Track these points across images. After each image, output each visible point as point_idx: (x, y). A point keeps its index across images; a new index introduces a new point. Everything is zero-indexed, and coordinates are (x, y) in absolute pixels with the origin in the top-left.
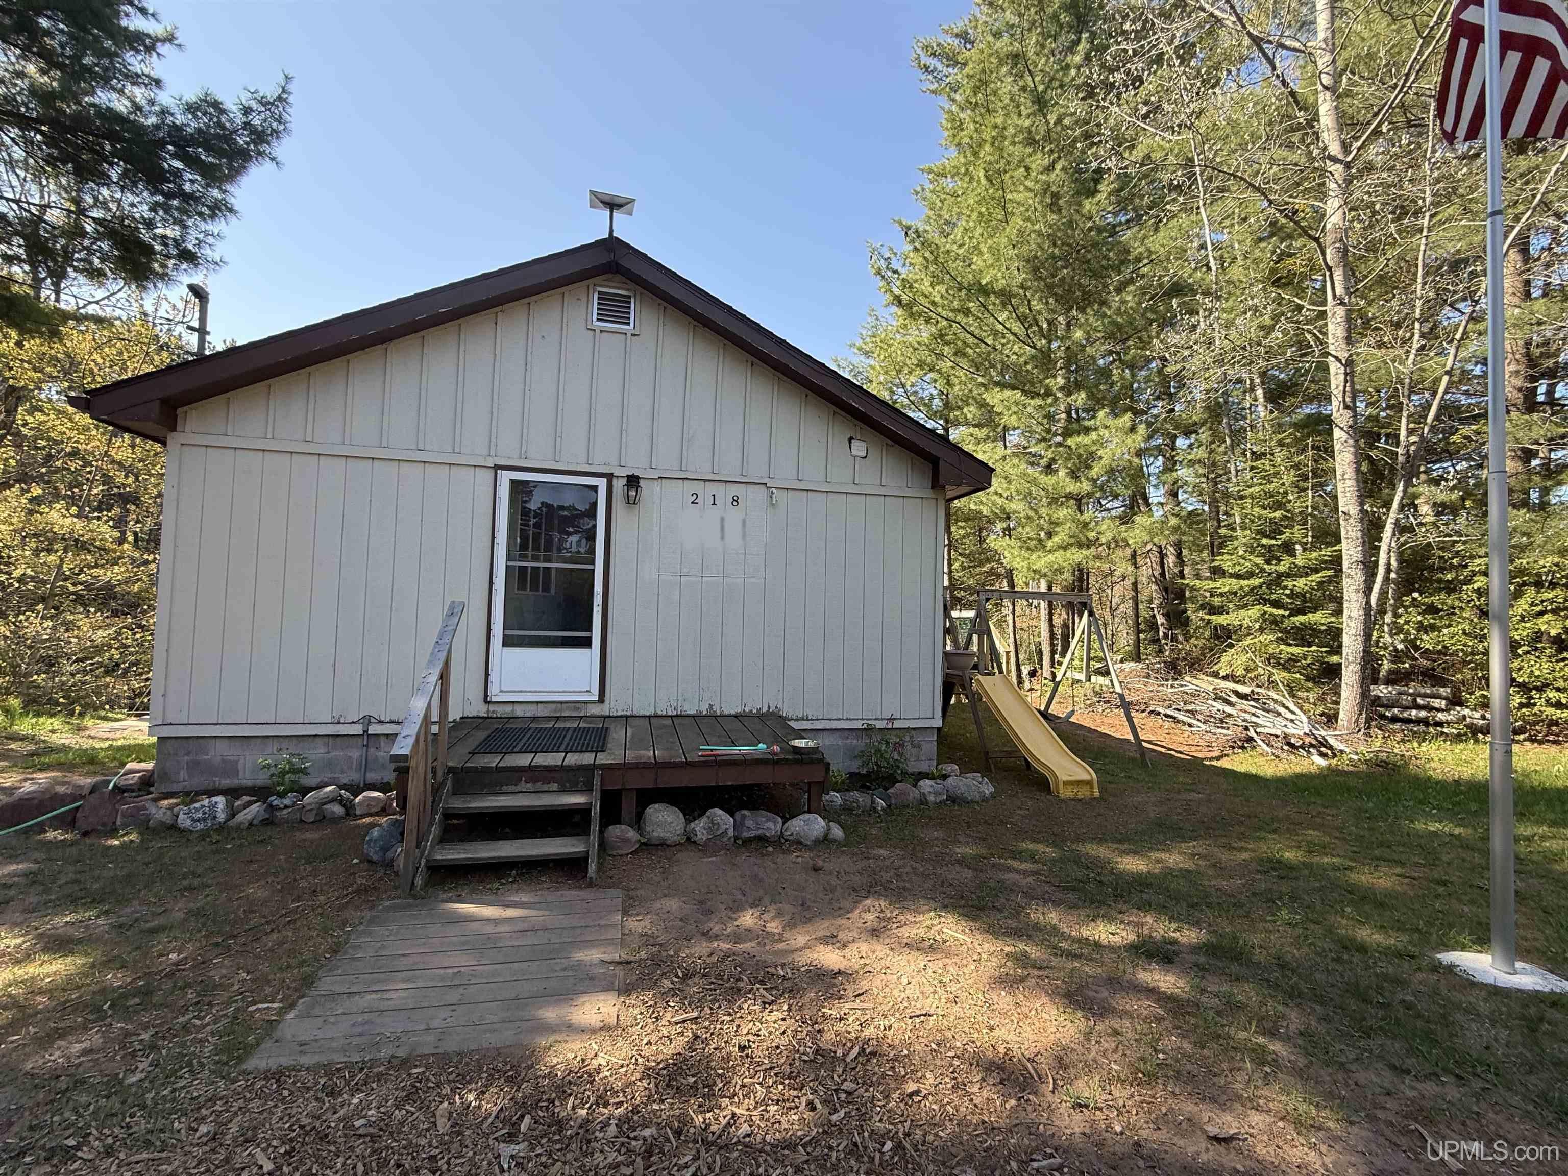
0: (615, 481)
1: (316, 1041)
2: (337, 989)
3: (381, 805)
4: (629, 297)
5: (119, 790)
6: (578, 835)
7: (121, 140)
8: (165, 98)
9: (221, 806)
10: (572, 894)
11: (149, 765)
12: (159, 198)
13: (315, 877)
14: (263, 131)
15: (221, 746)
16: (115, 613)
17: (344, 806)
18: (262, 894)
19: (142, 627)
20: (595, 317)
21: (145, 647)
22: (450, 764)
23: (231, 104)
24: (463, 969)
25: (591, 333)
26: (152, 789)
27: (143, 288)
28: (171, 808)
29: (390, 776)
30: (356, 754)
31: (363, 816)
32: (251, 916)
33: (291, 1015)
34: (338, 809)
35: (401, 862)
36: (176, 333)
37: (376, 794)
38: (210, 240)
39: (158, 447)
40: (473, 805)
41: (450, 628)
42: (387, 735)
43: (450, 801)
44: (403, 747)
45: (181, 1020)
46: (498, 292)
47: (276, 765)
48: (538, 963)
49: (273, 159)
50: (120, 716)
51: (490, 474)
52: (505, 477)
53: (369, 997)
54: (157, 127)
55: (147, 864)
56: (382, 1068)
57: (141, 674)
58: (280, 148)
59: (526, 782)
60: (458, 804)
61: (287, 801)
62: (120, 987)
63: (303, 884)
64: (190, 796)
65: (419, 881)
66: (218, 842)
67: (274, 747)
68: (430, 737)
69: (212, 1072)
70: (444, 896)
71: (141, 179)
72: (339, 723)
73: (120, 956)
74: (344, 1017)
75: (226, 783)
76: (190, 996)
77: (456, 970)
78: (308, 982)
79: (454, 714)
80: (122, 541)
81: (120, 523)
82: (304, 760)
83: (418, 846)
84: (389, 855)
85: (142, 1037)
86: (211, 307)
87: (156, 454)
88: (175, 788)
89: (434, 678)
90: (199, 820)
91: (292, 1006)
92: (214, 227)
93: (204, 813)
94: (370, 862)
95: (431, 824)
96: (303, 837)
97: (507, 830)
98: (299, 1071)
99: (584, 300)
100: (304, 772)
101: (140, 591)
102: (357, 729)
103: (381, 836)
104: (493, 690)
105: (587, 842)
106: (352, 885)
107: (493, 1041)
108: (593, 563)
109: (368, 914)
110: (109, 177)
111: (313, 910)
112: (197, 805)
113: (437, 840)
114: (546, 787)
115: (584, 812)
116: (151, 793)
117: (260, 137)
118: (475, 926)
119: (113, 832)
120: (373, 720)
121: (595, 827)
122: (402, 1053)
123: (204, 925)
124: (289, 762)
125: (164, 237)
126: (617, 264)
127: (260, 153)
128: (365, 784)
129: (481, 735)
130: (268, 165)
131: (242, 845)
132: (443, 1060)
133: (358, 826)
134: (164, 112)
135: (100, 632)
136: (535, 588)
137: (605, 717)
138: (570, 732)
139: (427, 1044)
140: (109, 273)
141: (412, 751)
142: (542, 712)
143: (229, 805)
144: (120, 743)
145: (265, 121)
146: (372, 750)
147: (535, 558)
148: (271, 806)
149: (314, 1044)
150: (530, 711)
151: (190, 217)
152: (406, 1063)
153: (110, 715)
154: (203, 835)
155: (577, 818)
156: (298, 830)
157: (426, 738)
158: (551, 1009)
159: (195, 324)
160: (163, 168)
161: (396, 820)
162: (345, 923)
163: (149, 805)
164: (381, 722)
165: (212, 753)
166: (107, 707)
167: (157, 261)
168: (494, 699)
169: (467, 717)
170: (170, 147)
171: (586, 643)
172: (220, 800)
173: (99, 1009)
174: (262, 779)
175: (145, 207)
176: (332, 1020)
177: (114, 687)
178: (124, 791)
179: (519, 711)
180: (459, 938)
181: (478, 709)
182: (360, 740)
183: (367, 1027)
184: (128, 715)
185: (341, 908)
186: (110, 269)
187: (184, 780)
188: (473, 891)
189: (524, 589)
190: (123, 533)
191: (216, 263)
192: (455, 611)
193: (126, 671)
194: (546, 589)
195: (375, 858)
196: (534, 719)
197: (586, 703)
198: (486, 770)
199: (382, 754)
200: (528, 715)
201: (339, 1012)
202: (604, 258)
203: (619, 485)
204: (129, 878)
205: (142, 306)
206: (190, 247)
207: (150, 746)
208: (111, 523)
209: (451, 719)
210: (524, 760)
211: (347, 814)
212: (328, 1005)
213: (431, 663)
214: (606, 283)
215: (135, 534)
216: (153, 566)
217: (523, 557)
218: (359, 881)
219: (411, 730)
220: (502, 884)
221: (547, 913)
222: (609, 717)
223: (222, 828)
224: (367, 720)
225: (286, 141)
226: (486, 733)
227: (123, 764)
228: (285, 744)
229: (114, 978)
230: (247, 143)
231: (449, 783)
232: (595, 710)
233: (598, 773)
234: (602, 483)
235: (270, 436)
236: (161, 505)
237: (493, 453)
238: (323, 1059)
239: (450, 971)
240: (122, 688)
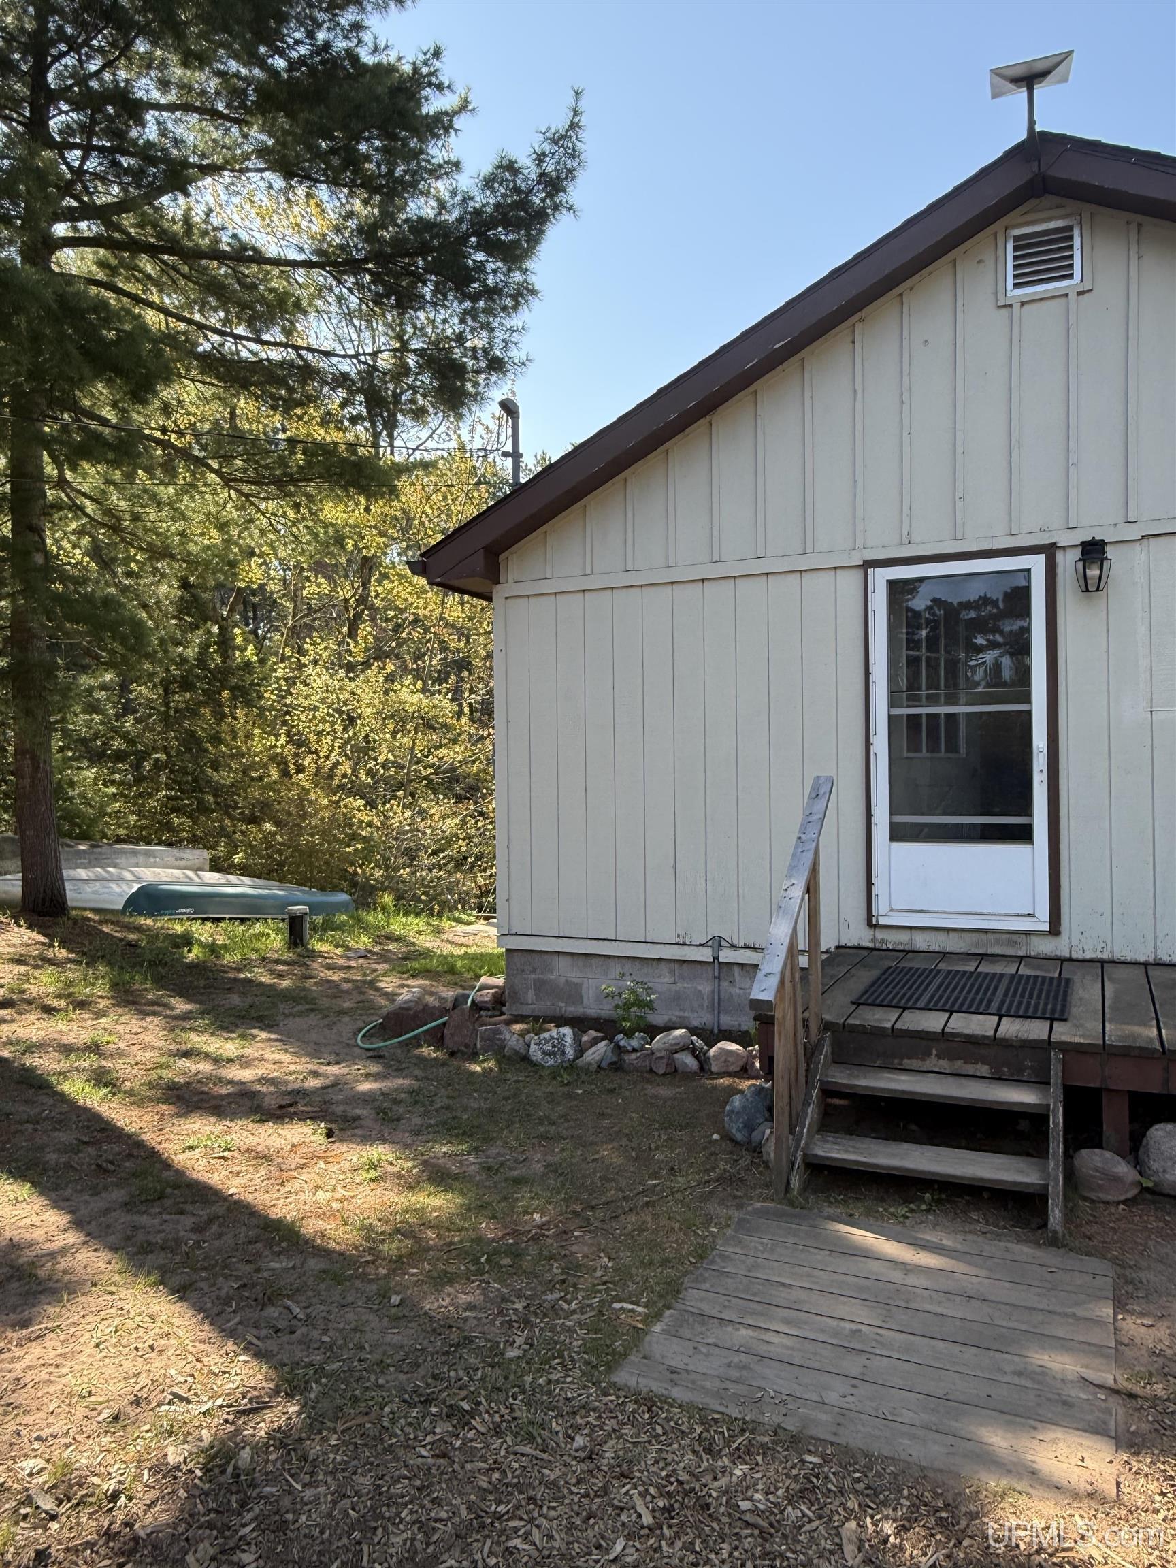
0: (1060, 556)
1: (688, 1372)
2: (706, 1308)
3: (741, 1063)
4: (1071, 228)
5: (477, 1007)
6: (1029, 1155)
7: (431, 250)
8: (466, 181)
9: (569, 1040)
10: (1024, 1251)
11: (499, 981)
12: (467, 304)
13: (672, 1149)
14: (558, 177)
15: (563, 963)
16: (460, 799)
17: (697, 1057)
18: (617, 1160)
19: (481, 814)
20: (1010, 281)
21: (487, 837)
22: (827, 1017)
23: (525, 161)
24: (864, 1328)
25: (1004, 311)
26: (504, 1009)
27: (460, 417)
28: (522, 1034)
29: (747, 1023)
30: (705, 987)
31: (720, 1075)
32: (608, 1185)
33: (658, 1328)
34: (689, 1061)
35: (770, 1151)
36: (490, 460)
37: (733, 1047)
38: (516, 336)
39: (485, 603)
40: (863, 1082)
41: (814, 818)
42: (742, 965)
43: (830, 1072)
44: (764, 989)
45: (549, 1297)
46: (854, 293)
47: (620, 995)
48: (974, 1350)
49: (569, 209)
50: (472, 919)
51: (855, 577)
52: (880, 578)
53: (744, 1332)
54: (460, 220)
55: (506, 1099)
56: (766, 1439)
57: (485, 870)
58: (575, 193)
59: (939, 1057)
60: (842, 1077)
61: (634, 1043)
62: (493, 1240)
63: (659, 1156)
64: (539, 1022)
65: (795, 1181)
66: (568, 1084)
67: (615, 970)
68: (797, 975)
69: (583, 1373)
70: (831, 1211)
71: (451, 289)
72: (684, 944)
73: (489, 1204)
74: (717, 1351)
75: (571, 1010)
76: (556, 1271)
77: (854, 1327)
78: (672, 1290)
79: (828, 942)
80: (459, 715)
81: (456, 694)
82: (649, 990)
83: (792, 1131)
84: (756, 1135)
85: (516, 1306)
86: (521, 422)
87: (483, 609)
88: (526, 1010)
89: (798, 892)
90: (549, 1054)
91: (658, 1316)
92: (516, 320)
93: (554, 1046)
94: (733, 1140)
95: (806, 1103)
96: (654, 1091)
97: (913, 1127)
98: (672, 1406)
99: (990, 262)
100: (650, 1005)
101: (480, 771)
102: (705, 955)
103: (744, 1107)
104: (880, 907)
105: (1044, 1170)
106: (713, 1169)
107: (914, 1454)
108: (1027, 698)
109: (736, 1214)
110: (423, 297)
111: (673, 1194)
112: (546, 1035)
113: (815, 1128)
114: (970, 1069)
115: (1037, 1119)
116: (502, 1014)
117: (554, 185)
118: (874, 1266)
119: (474, 1056)
120: (723, 943)
121: (1056, 1147)
122: (791, 1425)
123: (563, 1185)
124: (633, 992)
125: (474, 349)
126: (1044, 179)
127: (556, 207)
128: (720, 1031)
129: (865, 977)
130: (564, 217)
131: (592, 1092)
132: (846, 1457)
133: (715, 1088)
134: (467, 198)
135: (448, 821)
136: (934, 747)
137: (1062, 960)
138: (1005, 982)
139: (822, 1424)
140: (431, 410)
141: (776, 997)
142: (957, 944)
143: (577, 1039)
144: (472, 950)
145: (558, 163)
146: (725, 984)
147: (932, 700)
148: (618, 1047)
149: (684, 1375)
150: (937, 943)
151: (495, 316)
152: (796, 1442)
153: (463, 916)
154: (555, 1073)
155: (1024, 1125)
156: (649, 1082)
157: (795, 977)
158: (1000, 1432)
159: (508, 448)
160: (467, 267)
161: (762, 1089)
162: (708, 1220)
163: (503, 1028)
164: (733, 946)
165: (556, 973)
166: (460, 907)
167: (470, 380)
168: (882, 921)
169: (845, 947)
170: (473, 239)
171: (1024, 835)
172: (567, 1031)
173: (476, 1261)
174: (605, 1010)
175: (456, 320)
176: (704, 1350)
177: (464, 885)
178: (481, 1009)
179: (921, 942)
180: (857, 1280)
181: (859, 935)
182: (709, 968)
183: (745, 1373)
184: (478, 918)
185: (705, 1198)
186: (431, 402)
187: (532, 1003)
188: (869, 1213)
189: (917, 749)
190: (460, 705)
191: (523, 364)
192: (821, 791)
193: (473, 865)
194: (952, 747)
195: (739, 1137)
196: (944, 955)
197: (1028, 934)
198: (878, 1032)
199: (738, 991)
200: (934, 948)
201: (710, 1341)
202: (1020, 176)
203: (1068, 562)
204: (492, 1113)
205: (459, 436)
206: (498, 353)
207: (500, 956)
208: (450, 696)
209: (823, 949)
210: (933, 1022)
211: (702, 1069)
212: (698, 1328)
213: (792, 869)
214: (1028, 218)
215: (470, 704)
216: (487, 742)
217: (914, 700)
218: (721, 1165)
219: (773, 964)
220: (912, 1211)
221: (983, 1273)
222: (1070, 960)
223: (571, 1066)
224: (717, 943)
225: (582, 177)
226: (875, 973)
227: (478, 977)
228: (628, 967)
229: (488, 1229)
230: (543, 200)
231: (827, 1047)
232: (1046, 947)
233: (1056, 1057)
234: (1037, 564)
235: (588, 571)
236: (491, 669)
237: (859, 544)
238: (699, 1399)
239: (848, 1326)
240: (469, 885)
